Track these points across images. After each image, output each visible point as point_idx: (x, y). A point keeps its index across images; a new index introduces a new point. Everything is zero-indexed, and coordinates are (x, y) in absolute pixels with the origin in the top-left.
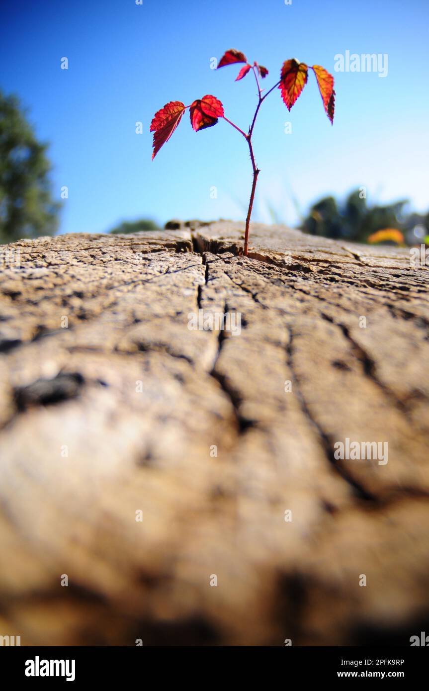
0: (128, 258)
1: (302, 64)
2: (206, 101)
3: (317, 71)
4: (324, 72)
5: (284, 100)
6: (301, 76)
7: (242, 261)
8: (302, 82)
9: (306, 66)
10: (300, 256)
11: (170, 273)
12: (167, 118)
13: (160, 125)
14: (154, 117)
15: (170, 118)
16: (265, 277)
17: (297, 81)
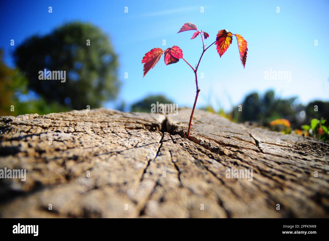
0: (120, 132)
1: (230, 32)
2: (174, 49)
3: (238, 37)
4: (242, 39)
5: (218, 51)
6: (228, 39)
7: (183, 143)
8: (229, 43)
9: (231, 34)
10: (220, 141)
11: (137, 147)
12: (152, 57)
13: (148, 60)
14: (145, 56)
15: (154, 57)
16: (193, 157)
17: (226, 42)
